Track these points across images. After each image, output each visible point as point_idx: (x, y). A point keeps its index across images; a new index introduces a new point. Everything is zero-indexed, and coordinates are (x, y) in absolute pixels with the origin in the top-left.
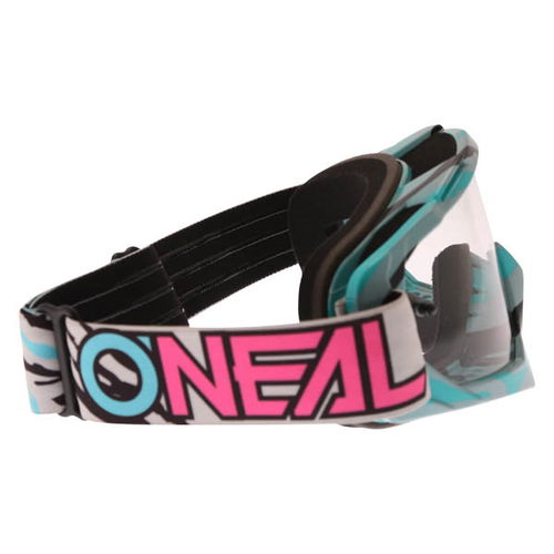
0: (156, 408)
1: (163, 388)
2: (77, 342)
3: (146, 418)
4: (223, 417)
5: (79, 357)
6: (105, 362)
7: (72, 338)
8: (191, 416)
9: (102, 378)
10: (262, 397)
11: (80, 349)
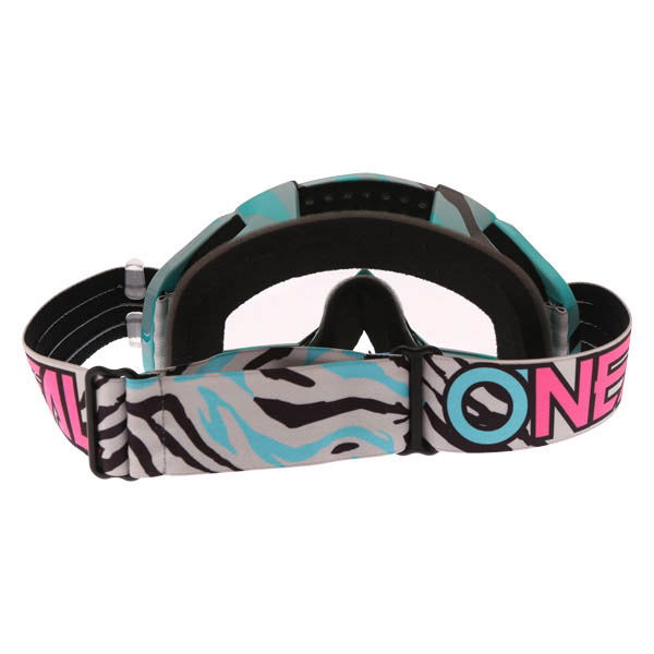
0: (521, 434)
1: (531, 414)
2: (448, 376)
3: (509, 445)
4: (576, 430)
5: (447, 390)
6: (476, 394)
7: (441, 373)
8: (551, 436)
9: (470, 410)
10: (607, 400)
11: (449, 383)
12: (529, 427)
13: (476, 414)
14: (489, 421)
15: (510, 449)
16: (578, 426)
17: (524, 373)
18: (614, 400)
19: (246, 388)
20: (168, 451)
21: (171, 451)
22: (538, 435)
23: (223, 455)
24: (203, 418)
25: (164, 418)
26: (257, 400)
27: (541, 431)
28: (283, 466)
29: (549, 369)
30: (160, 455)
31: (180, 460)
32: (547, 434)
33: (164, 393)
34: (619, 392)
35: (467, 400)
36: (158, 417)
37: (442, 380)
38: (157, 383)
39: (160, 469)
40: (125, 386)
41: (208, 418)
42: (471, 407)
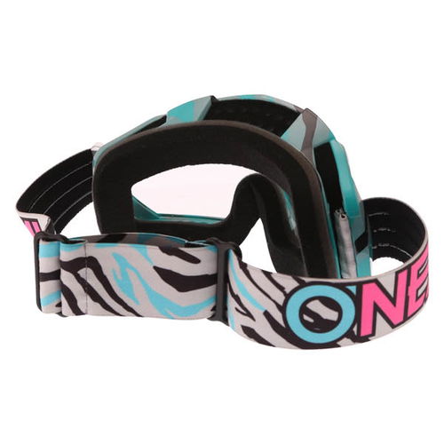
0: (348, 334)
1: (358, 319)
2: (288, 291)
3: (338, 343)
4: (393, 326)
5: (286, 302)
6: (311, 306)
7: (281, 288)
8: (373, 334)
9: (306, 318)
10: (417, 298)
11: (288, 296)
12: (355, 329)
13: (311, 320)
14: (322, 325)
15: (339, 346)
16: (395, 323)
17: (353, 289)
18: (423, 297)
19: (148, 259)
20: (89, 297)
21: (92, 297)
22: (362, 334)
23: (129, 304)
24: (116, 277)
25: (87, 273)
26: (155, 268)
27: (365, 331)
28: (173, 318)
29: (374, 284)
30: (83, 300)
31: (98, 305)
32: (370, 333)
33: (87, 256)
34: (426, 290)
35: (304, 310)
36: (82, 272)
37: (282, 294)
38: (83, 248)
39: (83, 310)
40: (59, 248)
41: (119, 277)
42: (308, 315)
